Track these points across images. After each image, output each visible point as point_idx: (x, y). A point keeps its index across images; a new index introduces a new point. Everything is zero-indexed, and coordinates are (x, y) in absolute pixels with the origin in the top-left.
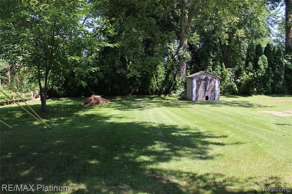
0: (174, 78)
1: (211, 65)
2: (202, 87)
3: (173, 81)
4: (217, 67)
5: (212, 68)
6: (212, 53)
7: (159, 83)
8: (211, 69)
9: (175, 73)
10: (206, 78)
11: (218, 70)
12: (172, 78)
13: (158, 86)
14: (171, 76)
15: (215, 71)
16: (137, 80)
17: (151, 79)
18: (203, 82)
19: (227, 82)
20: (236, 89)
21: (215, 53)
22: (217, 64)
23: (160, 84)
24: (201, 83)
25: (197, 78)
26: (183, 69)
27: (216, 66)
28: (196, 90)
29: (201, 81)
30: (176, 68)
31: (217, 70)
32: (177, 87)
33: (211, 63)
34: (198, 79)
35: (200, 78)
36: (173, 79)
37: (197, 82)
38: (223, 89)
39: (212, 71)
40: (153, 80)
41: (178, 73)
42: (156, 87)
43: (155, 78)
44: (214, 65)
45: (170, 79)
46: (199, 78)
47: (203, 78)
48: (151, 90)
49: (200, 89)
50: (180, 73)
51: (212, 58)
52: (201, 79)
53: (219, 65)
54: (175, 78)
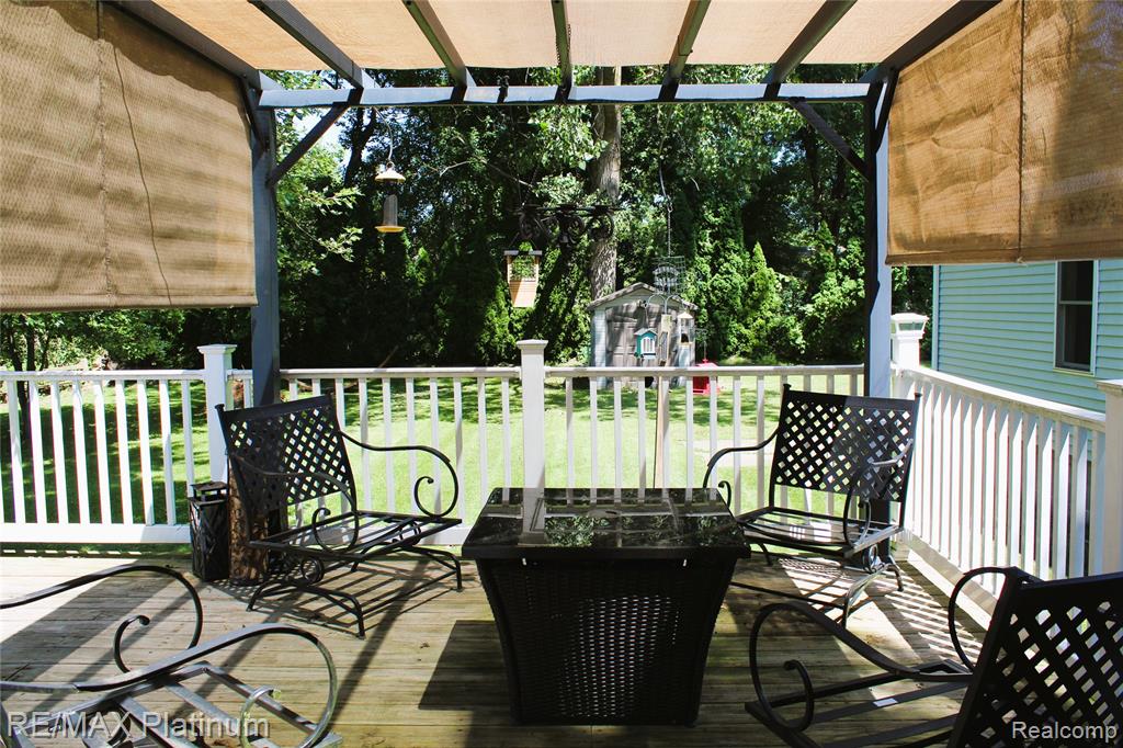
0: (567, 304)
1: (706, 254)
2: (628, 340)
3: (564, 315)
4: (727, 260)
5: (711, 265)
6: (709, 208)
7: (517, 321)
8: (708, 269)
9: (572, 285)
10: (639, 308)
11: (734, 270)
12: (562, 301)
13: (511, 332)
14: (557, 296)
15: (722, 274)
16: (440, 311)
17: (485, 311)
18: (630, 324)
19: (769, 314)
20: (800, 341)
21: (722, 209)
22: (728, 249)
23: (518, 326)
24: (622, 327)
25: (607, 308)
26: (605, 271)
27: (725, 258)
28: (608, 352)
29: (622, 321)
30: (576, 269)
31: (728, 272)
32: (579, 336)
33: (708, 245)
34: (610, 311)
35: (619, 311)
36: (564, 306)
37: (608, 322)
38: (755, 341)
39: (709, 276)
40: (494, 313)
41: (587, 284)
42: (504, 337)
43: (503, 303)
44: (716, 254)
45: (554, 307)
46: (616, 309)
47: (632, 310)
48: (487, 346)
49: (620, 349)
50: (593, 287)
51: (712, 226)
52: (624, 311)
53: (735, 252)
54: (571, 303)
